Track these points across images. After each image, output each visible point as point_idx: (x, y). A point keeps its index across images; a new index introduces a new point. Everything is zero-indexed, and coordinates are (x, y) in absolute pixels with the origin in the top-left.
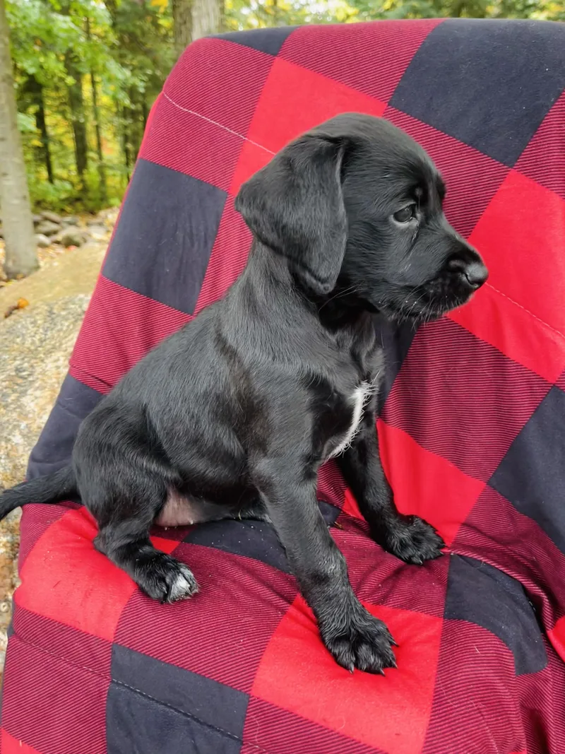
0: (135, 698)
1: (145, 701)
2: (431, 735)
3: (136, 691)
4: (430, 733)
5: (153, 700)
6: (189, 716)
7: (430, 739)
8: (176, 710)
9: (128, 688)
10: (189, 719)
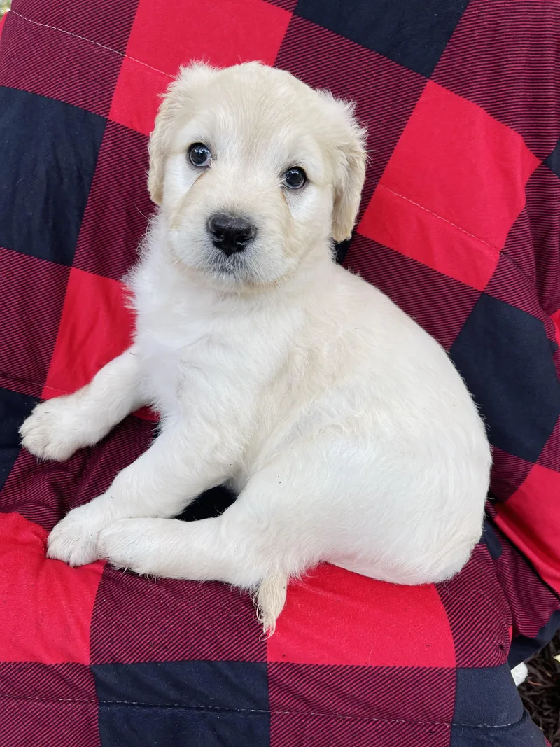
0: (135, 712)
1: (147, 711)
2: (456, 633)
3: (133, 705)
4: (454, 632)
5: (156, 706)
6: (202, 709)
7: (457, 638)
8: (186, 708)
9: (123, 704)
10: (203, 712)
